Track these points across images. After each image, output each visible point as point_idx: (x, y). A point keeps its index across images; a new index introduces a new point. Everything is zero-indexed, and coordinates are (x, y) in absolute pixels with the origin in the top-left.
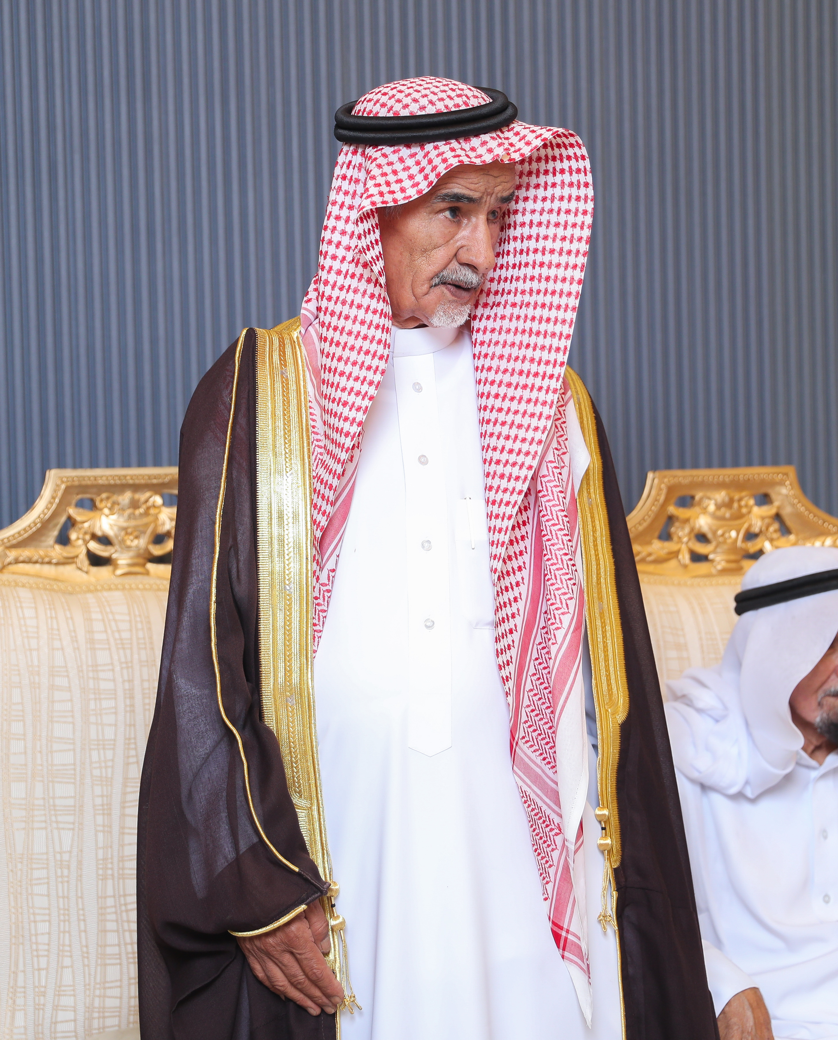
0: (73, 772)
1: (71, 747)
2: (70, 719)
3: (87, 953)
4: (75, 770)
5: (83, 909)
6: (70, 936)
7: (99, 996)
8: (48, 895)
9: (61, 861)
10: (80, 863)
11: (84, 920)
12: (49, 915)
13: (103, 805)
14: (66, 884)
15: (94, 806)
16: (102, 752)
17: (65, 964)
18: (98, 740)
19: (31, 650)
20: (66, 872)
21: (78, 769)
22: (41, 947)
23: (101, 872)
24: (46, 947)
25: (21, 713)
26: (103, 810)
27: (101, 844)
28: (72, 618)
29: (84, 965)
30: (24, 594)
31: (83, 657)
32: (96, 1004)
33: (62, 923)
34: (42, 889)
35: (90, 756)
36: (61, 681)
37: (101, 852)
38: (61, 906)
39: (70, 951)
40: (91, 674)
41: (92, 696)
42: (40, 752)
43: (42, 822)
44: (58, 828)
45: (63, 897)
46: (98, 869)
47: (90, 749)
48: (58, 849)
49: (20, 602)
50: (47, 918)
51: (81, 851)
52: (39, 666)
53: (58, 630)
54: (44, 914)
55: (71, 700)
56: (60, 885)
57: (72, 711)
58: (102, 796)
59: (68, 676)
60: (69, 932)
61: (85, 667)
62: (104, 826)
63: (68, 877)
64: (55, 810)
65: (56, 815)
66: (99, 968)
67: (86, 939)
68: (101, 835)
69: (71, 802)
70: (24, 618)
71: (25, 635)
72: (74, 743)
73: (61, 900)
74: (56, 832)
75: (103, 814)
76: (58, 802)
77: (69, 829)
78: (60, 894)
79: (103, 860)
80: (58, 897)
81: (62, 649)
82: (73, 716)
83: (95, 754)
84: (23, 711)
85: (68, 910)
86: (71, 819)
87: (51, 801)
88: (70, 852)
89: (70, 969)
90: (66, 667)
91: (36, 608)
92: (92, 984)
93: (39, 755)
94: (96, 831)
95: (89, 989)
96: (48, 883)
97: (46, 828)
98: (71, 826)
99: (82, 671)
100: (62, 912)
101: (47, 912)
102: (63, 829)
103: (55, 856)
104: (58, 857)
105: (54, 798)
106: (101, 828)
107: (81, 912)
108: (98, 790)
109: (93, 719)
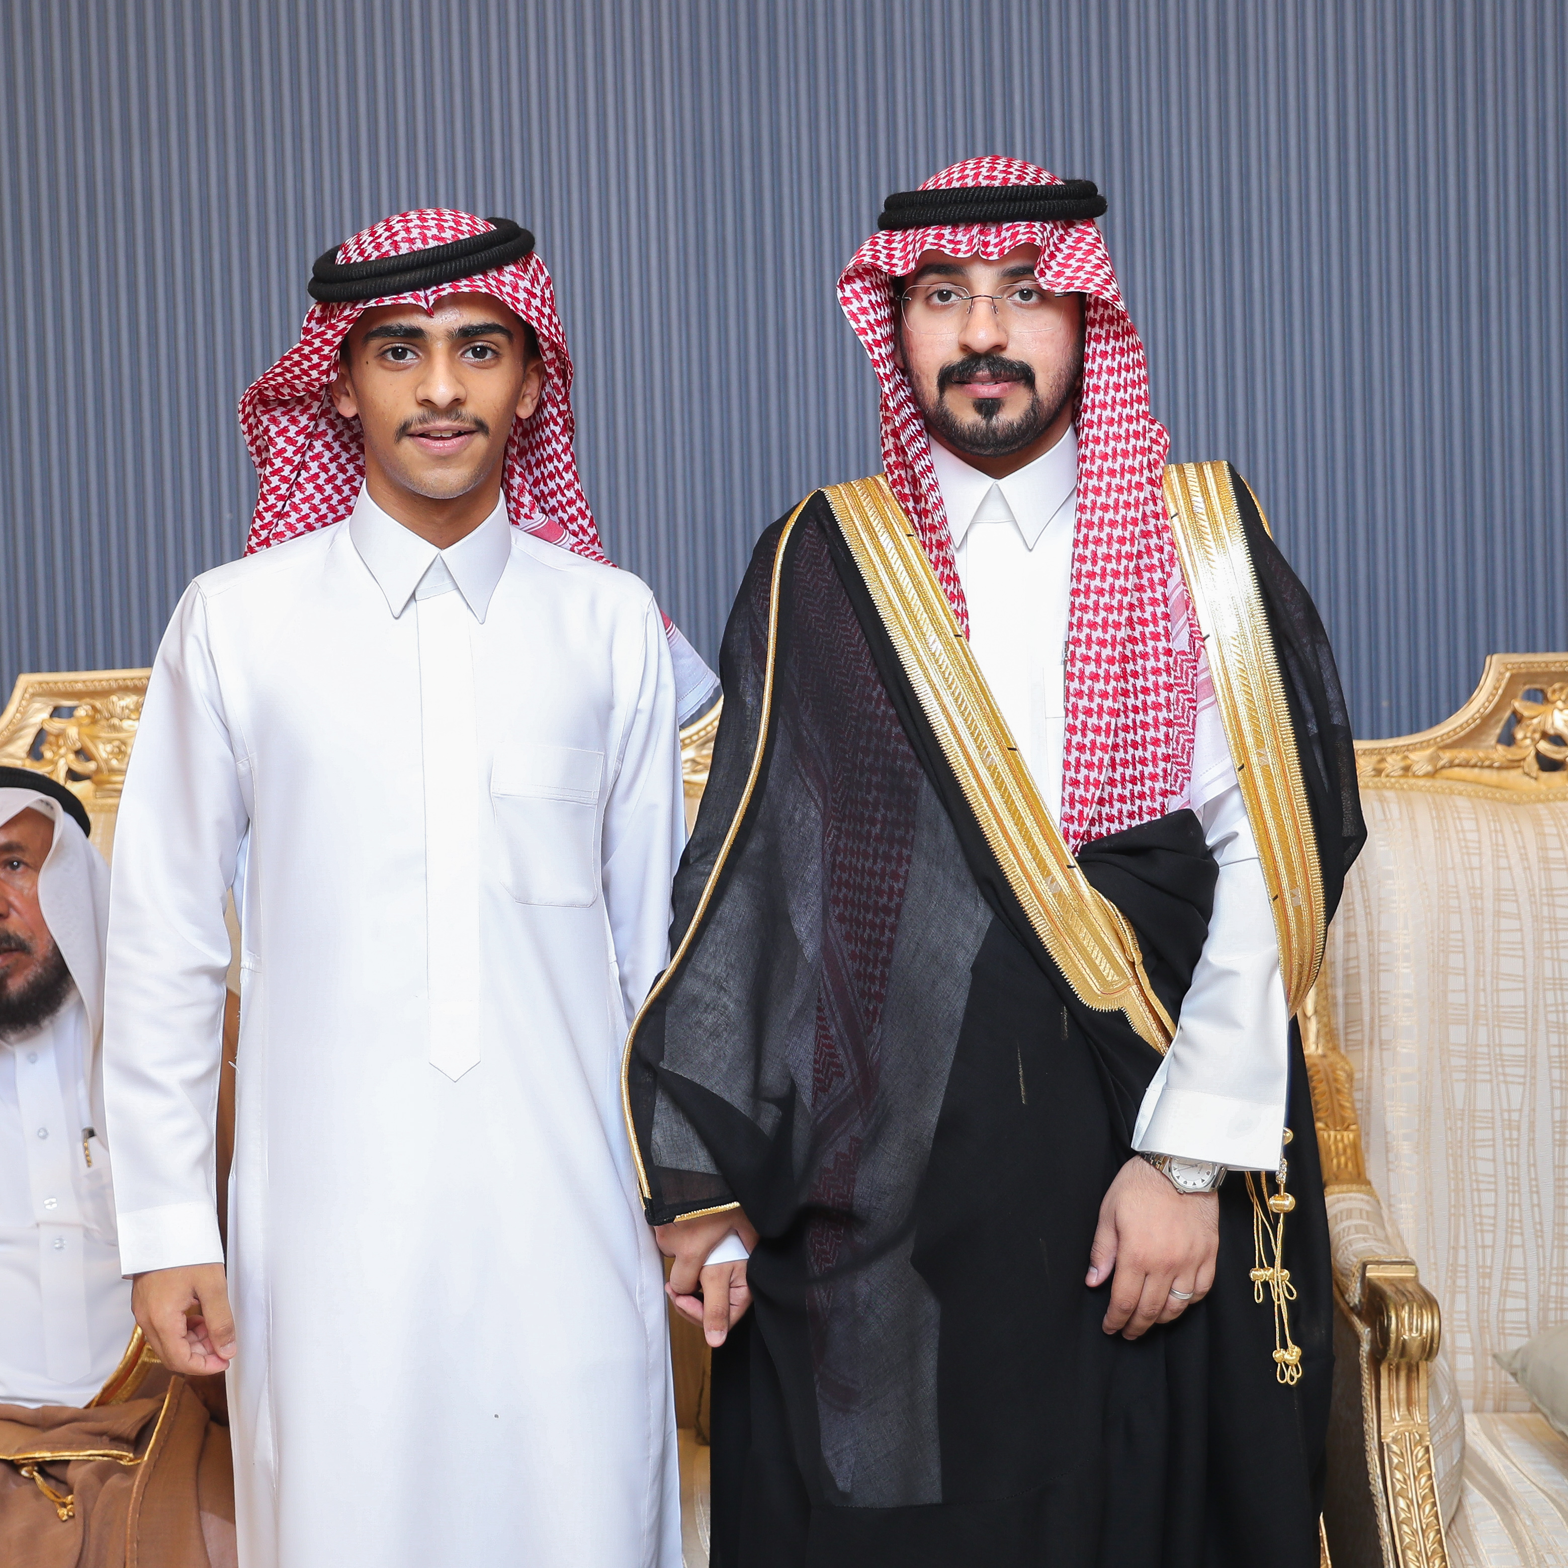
0: (1523, 1016)
1: (1521, 985)
2: (1520, 953)
3: (1542, 1231)
4: (1525, 1013)
5: (1536, 1179)
6: (1521, 1210)
7: (1557, 1284)
8: (1494, 1160)
9: (1510, 1120)
10: (1532, 1125)
11: (1538, 1192)
12: (1495, 1183)
13: (1560, 1057)
14: (1515, 1149)
15: (1550, 1057)
16: (1559, 992)
17: (1514, 1243)
18: (1554, 979)
19: (1472, 869)
20: (1515, 1134)
21: (1530, 1012)
22: (1485, 1220)
23: (1557, 1136)
24: (1492, 1221)
25: (1460, 944)
26: (1561, 1062)
27: (1557, 1104)
28: (1520, 832)
29: (1538, 1246)
30: (1462, 803)
31: (1536, 879)
32: (1553, 1292)
33: (1511, 1195)
34: (1487, 1153)
35: (1544, 997)
36: (1508, 907)
37: (1557, 1113)
38: (1510, 1174)
39: (1521, 1228)
40: (1545, 900)
41: (1547, 926)
42: (1484, 990)
43: (1486, 1073)
44: (1506, 1082)
45: (1512, 1164)
46: (1554, 1133)
47: (1545, 990)
48: (1505, 1106)
49: (1458, 812)
50: (1492, 1187)
51: (1534, 1110)
52: (1481, 888)
53: (1504, 845)
54: (1489, 1183)
55: (1521, 930)
56: (1508, 1149)
57: (1522, 943)
58: (1560, 1046)
59: (1517, 901)
60: (1519, 1205)
61: (1537, 891)
62: (1561, 1082)
63: (1518, 1139)
64: (1502, 1060)
65: (1503, 1066)
66: (1556, 1251)
67: (1540, 1214)
68: (1557, 1093)
69: (1521, 1051)
70: (1463, 831)
71: (1464, 850)
72: (1524, 982)
73: (1509, 1167)
74: (1503, 1087)
75: (1561, 1068)
76: (1505, 1050)
77: (1519, 1083)
78: (1509, 1160)
79: (1561, 1122)
80: (1506, 1163)
81: (1510, 868)
82: (1523, 949)
83: (1550, 996)
84: (1463, 940)
85: (1518, 1179)
86: (1521, 1071)
87: (1497, 1049)
88: (1521, 1110)
89: (1521, 1250)
90: (1514, 890)
91: (1477, 819)
92: (1548, 1269)
93: (1482, 994)
94: (1552, 1088)
95: (1544, 1274)
96: (1494, 1146)
97: (1491, 1081)
98: (1522, 1080)
99: (1534, 895)
100: (1510, 1181)
101: (1492, 1179)
102: (1512, 1083)
103: (1502, 1114)
104: (1506, 1116)
105: (1500, 1045)
106: (1558, 1084)
107: (1534, 1183)
108: (1554, 1039)
109: (1547, 953)
